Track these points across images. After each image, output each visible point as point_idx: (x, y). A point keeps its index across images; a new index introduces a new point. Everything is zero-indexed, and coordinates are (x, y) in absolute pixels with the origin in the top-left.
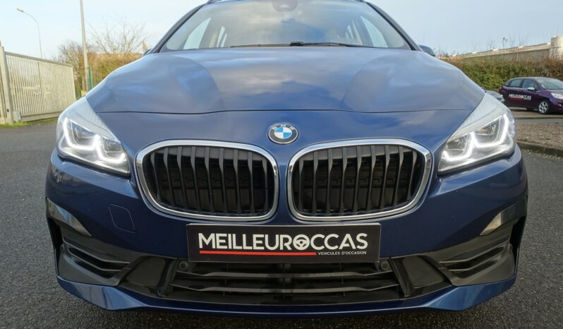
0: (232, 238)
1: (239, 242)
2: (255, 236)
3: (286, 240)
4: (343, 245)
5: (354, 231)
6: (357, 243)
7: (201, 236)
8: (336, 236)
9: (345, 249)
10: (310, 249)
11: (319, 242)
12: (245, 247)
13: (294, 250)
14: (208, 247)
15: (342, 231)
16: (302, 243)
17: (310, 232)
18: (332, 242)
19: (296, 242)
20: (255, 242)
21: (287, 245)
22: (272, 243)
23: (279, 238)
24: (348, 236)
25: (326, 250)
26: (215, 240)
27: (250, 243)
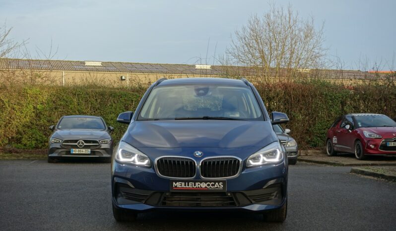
0: (183, 184)
1: (185, 185)
2: (190, 183)
3: (199, 184)
4: (216, 186)
5: (219, 182)
6: (220, 186)
7: (174, 183)
8: (213, 183)
9: (216, 187)
10: (206, 187)
11: (208, 185)
12: (187, 187)
13: (201, 187)
14: (176, 187)
15: (215, 182)
16: (204, 185)
17: (206, 182)
18: (212, 185)
19: (202, 185)
20: (190, 185)
21: (199, 186)
22: (195, 185)
23: (197, 184)
24: (217, 183)
25: (211, 188)
26: (178, 184)
27: (188, 185)
